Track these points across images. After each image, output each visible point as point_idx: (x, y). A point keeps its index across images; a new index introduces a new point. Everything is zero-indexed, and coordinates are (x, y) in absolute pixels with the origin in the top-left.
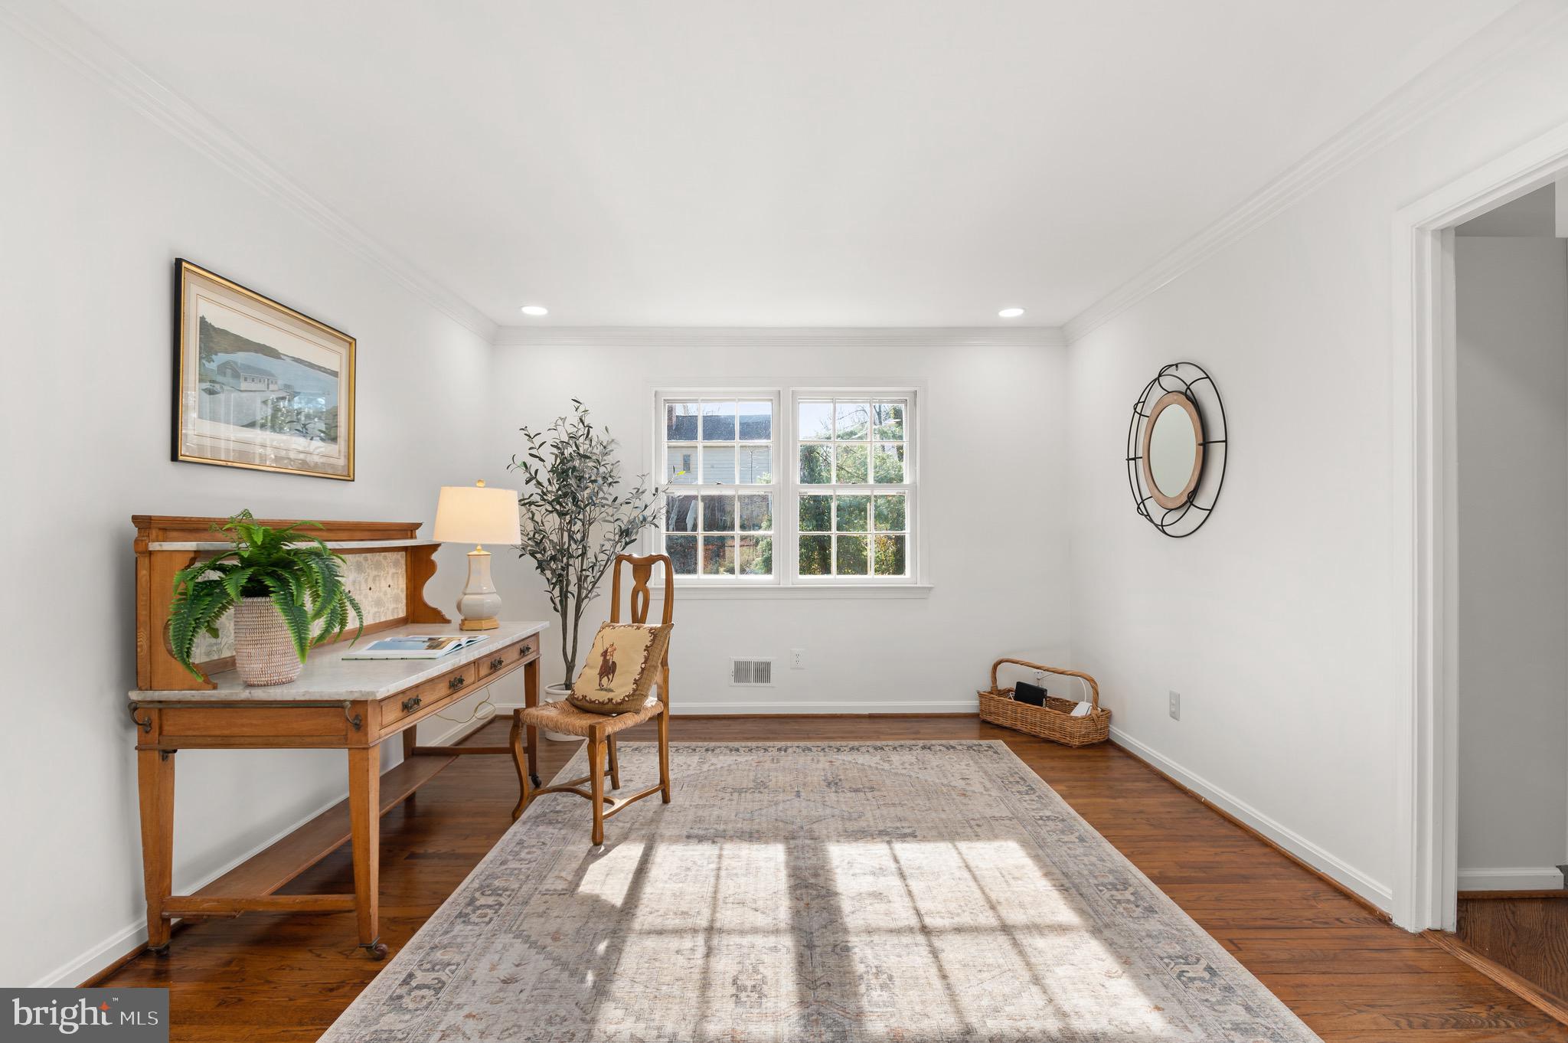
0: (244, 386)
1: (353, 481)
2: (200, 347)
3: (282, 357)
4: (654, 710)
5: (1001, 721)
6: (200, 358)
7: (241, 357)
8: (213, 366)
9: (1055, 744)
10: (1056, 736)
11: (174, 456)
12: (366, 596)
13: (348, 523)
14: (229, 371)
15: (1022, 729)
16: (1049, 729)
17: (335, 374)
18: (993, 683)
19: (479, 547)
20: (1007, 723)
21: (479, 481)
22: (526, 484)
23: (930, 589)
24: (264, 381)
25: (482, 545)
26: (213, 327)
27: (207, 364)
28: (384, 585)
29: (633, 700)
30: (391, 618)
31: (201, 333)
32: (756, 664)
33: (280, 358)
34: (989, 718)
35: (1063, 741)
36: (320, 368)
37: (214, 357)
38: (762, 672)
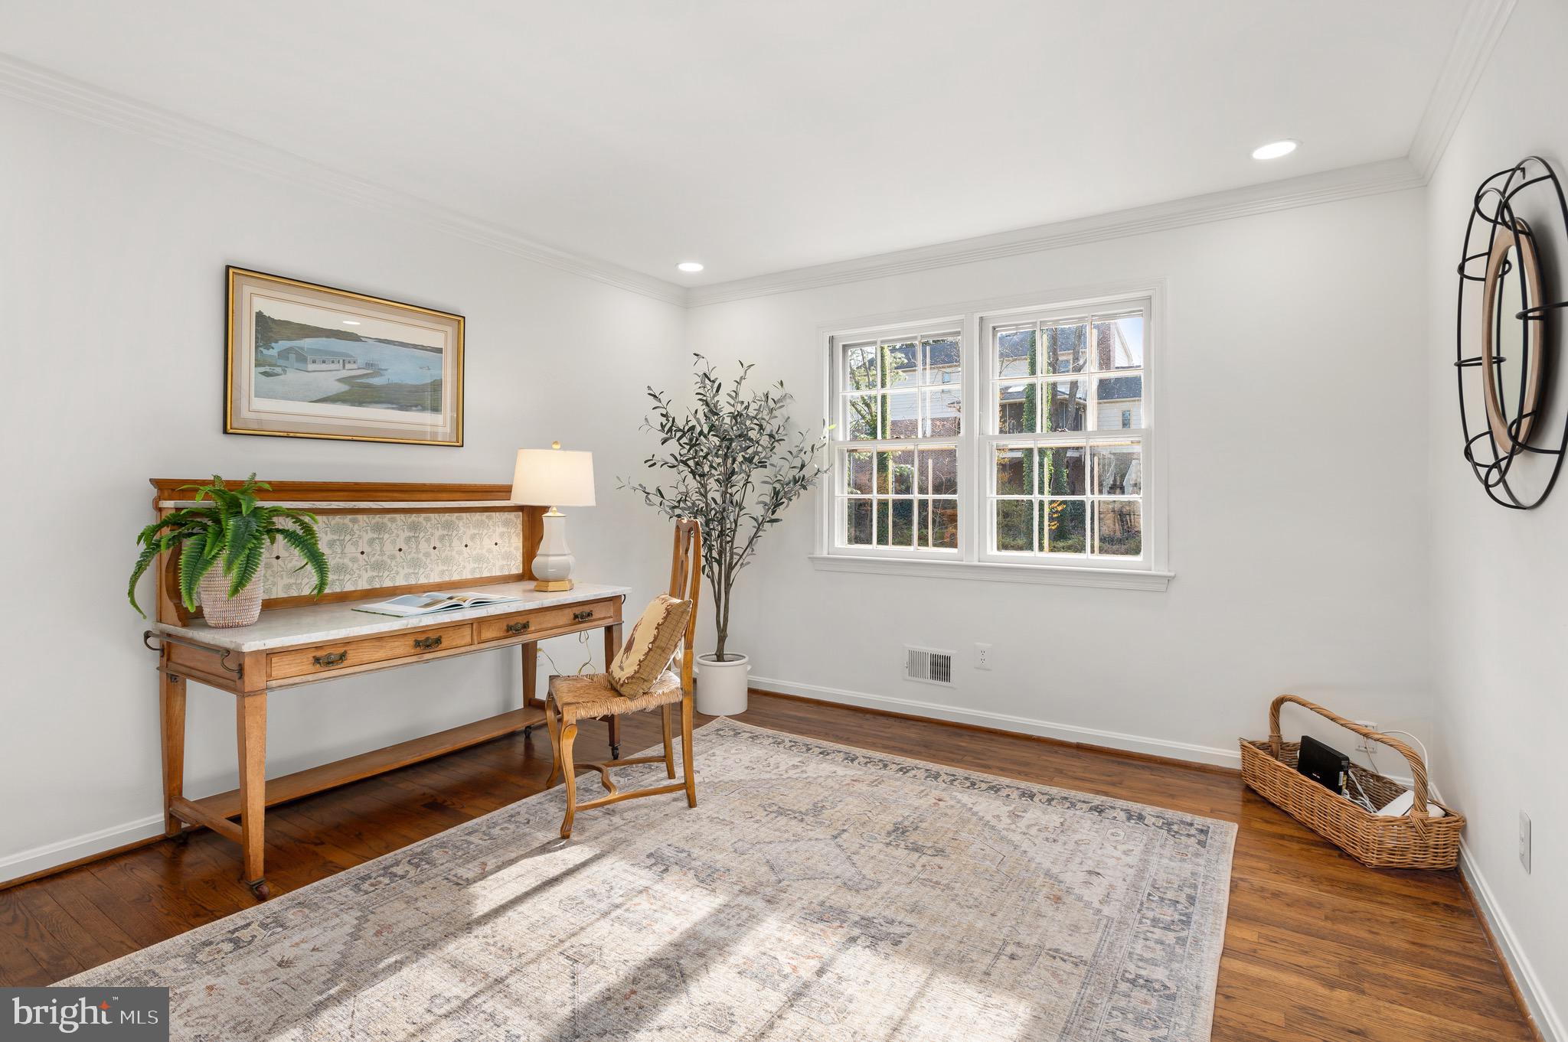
0: (311, 367)
1: (462, 446)
2: (256, 338)
3: (363, 339)
4: (664, 698)
5: (1268, 793)
6: (257, 347)
7: (307, 343)
8: (273, 352)
9: (1335, 853)
10: (1341, 840)
11: (225, 432)
12: (460, 553)
13: (431, 485)
14: (292, 356)
15: (1295, 813)
16: (1331, 824)
17: (439, 351)
18: (1272, 731)
19: (555, 509)
20: (1276, 799)
21: (556, 443)
22: (663, 444)
23: (1170, 579)
24: (339, 362)
25: (557, 507)
26: (273, 320)
27: (265, 352)
28: (488, 543)
29: (631, 683)
30: (498, 574)
31: (257, 324)
32: (933, 656)
33: (361, 340)
34: (1255, 785)
35: (1350, 851)
36: (415, 346)
37: (273, 345)
38: (941, 668)
